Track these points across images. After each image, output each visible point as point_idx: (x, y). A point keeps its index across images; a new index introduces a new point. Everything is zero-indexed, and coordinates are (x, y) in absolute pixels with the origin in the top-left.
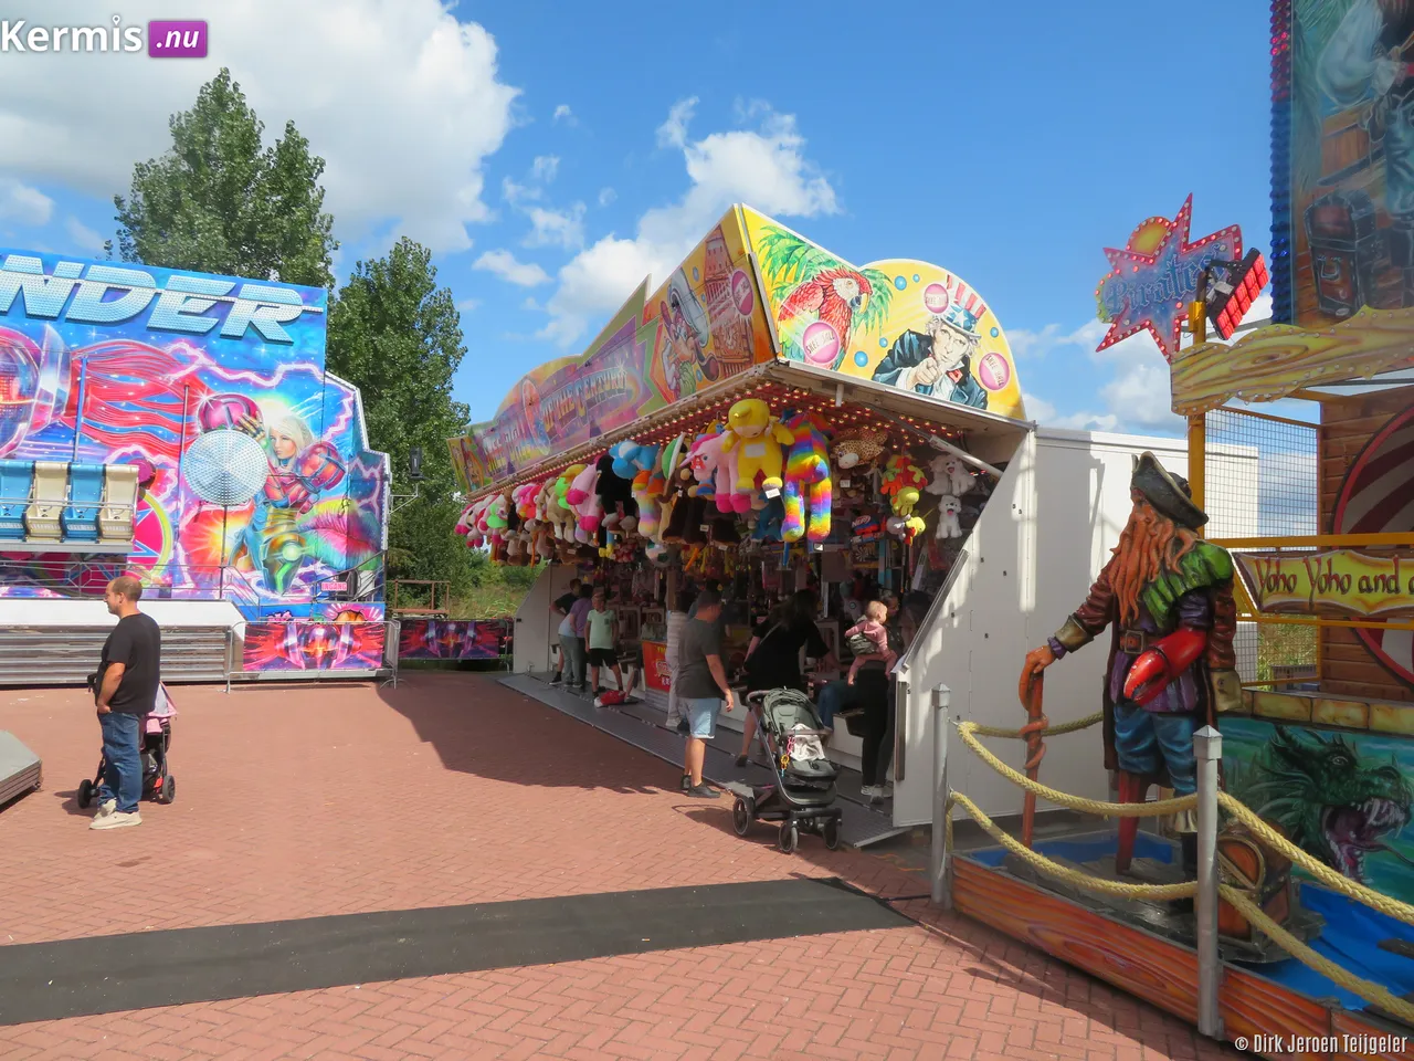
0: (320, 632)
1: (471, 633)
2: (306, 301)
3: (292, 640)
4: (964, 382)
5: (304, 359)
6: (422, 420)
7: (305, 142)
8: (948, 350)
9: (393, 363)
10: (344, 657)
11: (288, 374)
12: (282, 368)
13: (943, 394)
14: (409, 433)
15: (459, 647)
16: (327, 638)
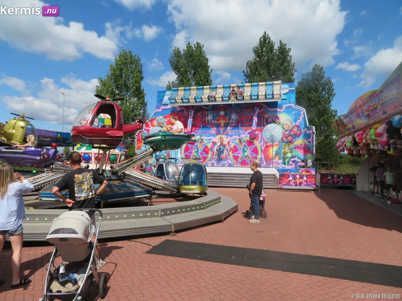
0: (298, 176)
1: (342, 178)
2: (290, 87)
3: (291, 178)
5: (290, 103)
6: (322, 116)
7: (286, 45)
9: (313, 101)
10: (305, 183)
11: (286, 107)
12: (285, 106)
14: (319, 120)
15: (338, 182)
16: (300, 178)
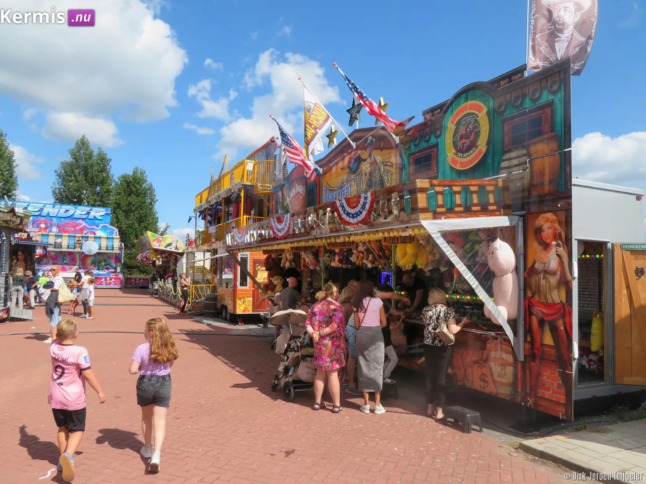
0: (108, 279)
1: (142, 281)
2: (106, 211)
3: (103, 280)
4: (176, 248)
5: (106, 223)
8: (174, 245)
10: (113, 283)
11: (103, 227)
12: (101, 225)
13: (173, 250)
15: (139, 283)
16: (110, 280)
